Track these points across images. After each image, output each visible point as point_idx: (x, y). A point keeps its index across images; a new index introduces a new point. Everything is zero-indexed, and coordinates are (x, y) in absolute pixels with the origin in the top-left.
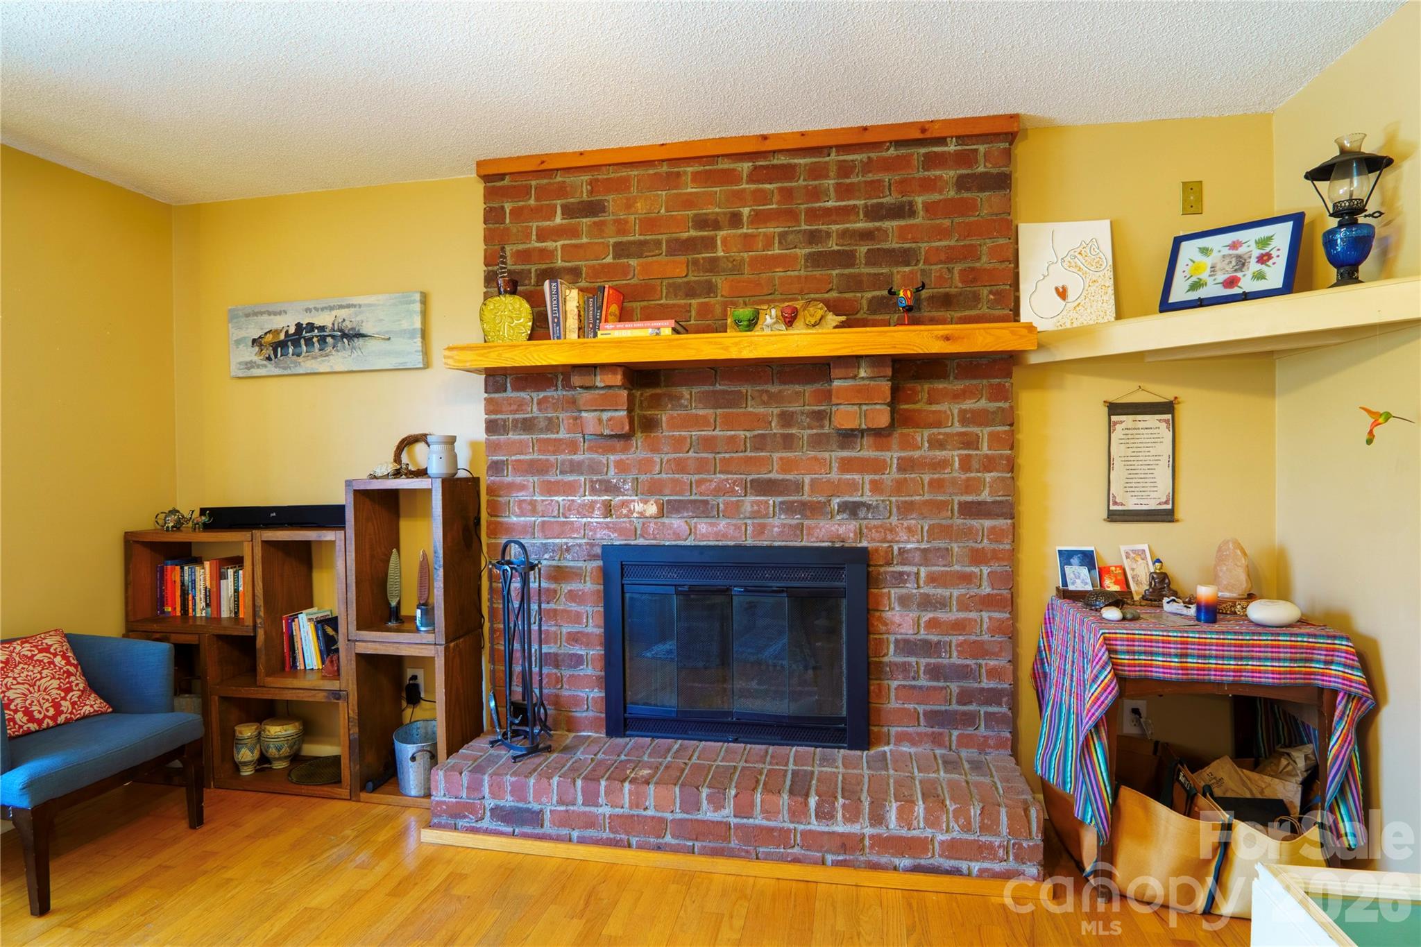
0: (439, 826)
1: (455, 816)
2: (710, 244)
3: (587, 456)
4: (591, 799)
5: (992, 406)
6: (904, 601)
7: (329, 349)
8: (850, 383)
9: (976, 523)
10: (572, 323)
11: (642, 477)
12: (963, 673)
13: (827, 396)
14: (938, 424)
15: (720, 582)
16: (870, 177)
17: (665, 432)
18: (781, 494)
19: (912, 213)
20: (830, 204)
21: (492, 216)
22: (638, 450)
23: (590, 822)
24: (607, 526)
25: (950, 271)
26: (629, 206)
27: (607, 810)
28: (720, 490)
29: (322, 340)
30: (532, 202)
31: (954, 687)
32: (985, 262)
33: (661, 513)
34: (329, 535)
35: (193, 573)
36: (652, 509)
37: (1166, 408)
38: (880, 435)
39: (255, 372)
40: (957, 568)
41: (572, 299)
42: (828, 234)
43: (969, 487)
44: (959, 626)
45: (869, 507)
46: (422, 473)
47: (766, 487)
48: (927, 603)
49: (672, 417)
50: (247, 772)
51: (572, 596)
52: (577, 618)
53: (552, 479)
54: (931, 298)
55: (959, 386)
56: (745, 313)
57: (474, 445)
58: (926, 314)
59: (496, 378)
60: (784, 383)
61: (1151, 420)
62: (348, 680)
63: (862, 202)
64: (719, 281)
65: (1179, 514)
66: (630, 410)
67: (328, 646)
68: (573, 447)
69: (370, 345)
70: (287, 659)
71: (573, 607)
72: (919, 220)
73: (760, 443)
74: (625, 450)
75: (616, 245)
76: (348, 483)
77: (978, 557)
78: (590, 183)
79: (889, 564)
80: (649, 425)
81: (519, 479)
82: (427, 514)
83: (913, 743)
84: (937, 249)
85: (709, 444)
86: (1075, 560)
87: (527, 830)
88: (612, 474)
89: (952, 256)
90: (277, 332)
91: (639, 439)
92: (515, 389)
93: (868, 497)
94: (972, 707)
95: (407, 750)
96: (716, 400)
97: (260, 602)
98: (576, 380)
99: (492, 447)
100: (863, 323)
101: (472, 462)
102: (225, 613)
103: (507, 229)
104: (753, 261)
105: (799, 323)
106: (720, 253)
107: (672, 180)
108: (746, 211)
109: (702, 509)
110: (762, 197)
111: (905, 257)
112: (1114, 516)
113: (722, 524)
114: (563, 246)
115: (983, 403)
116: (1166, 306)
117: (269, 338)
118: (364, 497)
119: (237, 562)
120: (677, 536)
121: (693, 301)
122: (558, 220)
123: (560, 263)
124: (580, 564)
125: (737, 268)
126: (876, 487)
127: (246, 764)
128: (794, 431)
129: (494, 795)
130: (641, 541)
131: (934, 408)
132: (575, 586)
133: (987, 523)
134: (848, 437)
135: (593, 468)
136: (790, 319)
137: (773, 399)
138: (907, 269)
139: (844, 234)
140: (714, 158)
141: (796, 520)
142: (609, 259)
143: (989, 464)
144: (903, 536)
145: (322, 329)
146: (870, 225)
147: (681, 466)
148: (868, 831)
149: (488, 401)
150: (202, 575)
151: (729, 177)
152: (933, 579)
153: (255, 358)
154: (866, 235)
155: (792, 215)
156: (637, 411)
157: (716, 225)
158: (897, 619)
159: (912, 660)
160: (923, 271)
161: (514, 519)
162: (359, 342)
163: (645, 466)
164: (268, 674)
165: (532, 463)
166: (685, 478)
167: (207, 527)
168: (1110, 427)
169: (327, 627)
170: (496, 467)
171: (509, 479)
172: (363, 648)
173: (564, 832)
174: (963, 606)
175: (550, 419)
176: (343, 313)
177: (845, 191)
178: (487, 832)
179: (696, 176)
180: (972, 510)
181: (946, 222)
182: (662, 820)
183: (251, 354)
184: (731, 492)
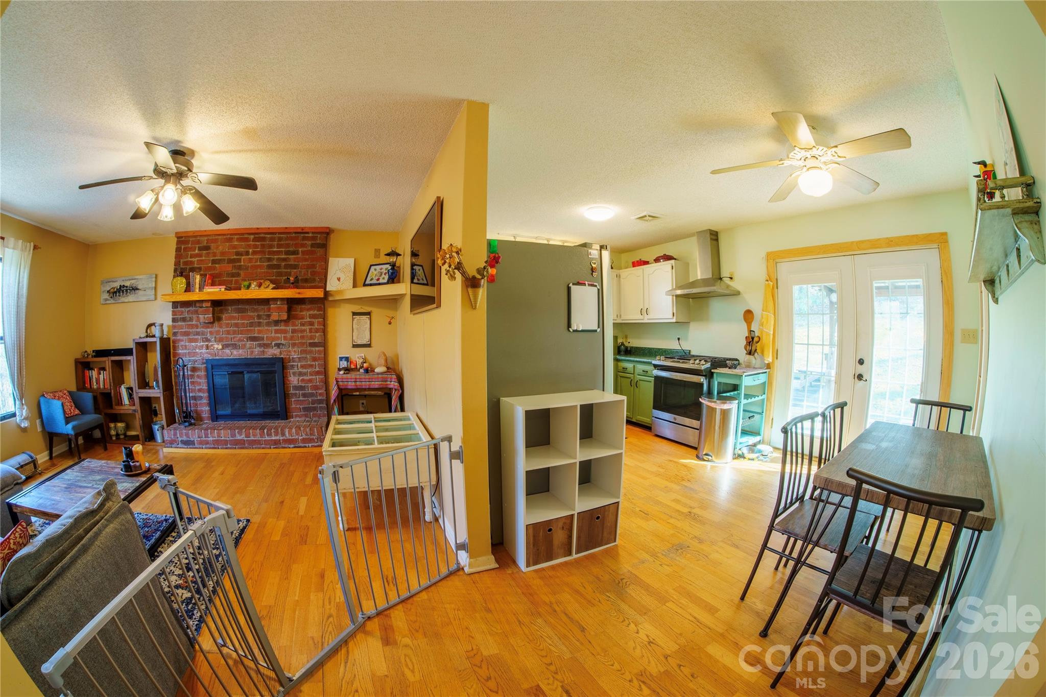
0: (168, 447)
1: (171, 443)
2: (239, 260)
3: (202, 329)
4: (206, 436)
5: (318, 313)
6: (294, 374)
7: (128, 294)
8: (275, 306)
9: (313, 349)
10: (197, 286)
11: (217, 336)
12: (312, 395)
13: (269, 310)
14: (303, 318)
15: (241, 370)
16: (287, 242)
17: (224, 321)
18: (257, 341)
19: (298, 254)
20: (275, 249)
21: (178, 250)
22: (216, 328)
23: (207, 443)
24: (207, 353)
25: (308, 272)
26: (217, 248)
27: (211, 439)
28: (240, 340)
29: (127, 290)
30: (190, 245)
31: (310, 399)
32: (318, 269)
33: (223, 348)
34: (129, 358)
35: (92, 373)
36: (220, 347)
37: (369, 314)
38: (286, 322)
39: (108, 302)
40: (309, 363)
41: (198, 278)
42: (274, 259)
43: (311, 338)
44: (310, 381)
45: (283, 344)
46: (154, 336)
47: (253, 339)
48: (301, 374)
49: (226, 317)
50: (114, 438)
51: (198, 377)
52: (199, 384)
53: (191, 337)
54: (302, 280)
55: (309, 306)
56: (246, 283)
57: (168, 326)
58: (300, 284)
59: (175, 304)
60: (258, 305)
61: (364, 317)
62: (137, 406)
63: (283, 250)
64: (242, 273)
65: (372, 345)
66: (213, 314)
67: (131, 396)
68: (197, 326)
69: (140, 292)
70: (120, 402)
71: (199, 380)
72: (300, 256)
73: (251, 325)
74: (212, 327)
75: (213, 260)
76: (134, 340)
77: (314, 359)
78: (207, 240)
79: (289, 362)
80: (219, 319)
81: (181, 338)
82: (155, 351)
83: (300, 417)
84: (304, 265)
85: (236, 325)
86: (343, 360)
87: (191, 446)
88: (209, 336)
89: (308, 267)
90: (115, 288)
91: (216, 324)
92: (180, 307)
93: (283, 342)
94: (316, 405)
95: (156, 427)
96: (239, 311)
97: (111, 381)
98: (198, 305)
99: (174, 327)
100: (282, 288)
101: (168, 332)
102: (102, 387)
103: (182, 254)
104: (252, 266)
105: (262, 287)
106: (242, 264)
107: (230, 240)
108: (251, 250)
109: (235, 346)
110: (256, 246)
111: (295, 267)
112: (355, 346)
113: (241, 351)
114: (197, 260)
115: (316, 312)
116: (365, 285)
117: (112, 290)
118: (138, 344)
119: (104, 369)
120: (228, 356)
121: (234, 279)
122: (197, 252)
123: (196, 266)
124: (200, 366)
125: (247, 268)
126: (285, 338)
127: (113, 435)
128: (261, 321)
129: (181, 437)
130: (217, 358)
131: (302, 313)
132: (199, 373)
133: (317, 349)
134: (277, 323)
135: (203, 334)
136: (260, 285)
137: (256, 310)
138: (295, 270)
139: (278, 259)
140: (243, 234)
141: (262, 349)
142: (210, 265)
143: (317, 331)
144: (293, 354)
145: (127, 287)
146: (285, 256)
147: (228, 333)
148: (281, 438)
149: (173, 311)
150: (94, 373)
151: (247, 240)
152: (302, 367)
153: (108, 298)
154: (285, 260)
155: (263, 252)
156: (216, 315)
157: (242, 255)
158: (292, 380)
159: (298, 392)
160: (300, 271)
161: (180, 351)
162: (137, 291)
163: (218, 333)
164: (116, 405)
165: (185, 332)
166: (230, 336)
167: (95, 356)
168: (353, 319)
169: (130, 389)
170: (175, 334)
171: (178, 338)
172: (141, 395)
173: (201, 446)
174: (311, 375)
175: (190, 317)
176: (133, 281)
177: (279, 246)
178: (180, 448)
179: (237, 238)
180: (313, 345)
181: (307, 257)
182: (226, 440)
183: (106, 296)
184: (243, 341)
